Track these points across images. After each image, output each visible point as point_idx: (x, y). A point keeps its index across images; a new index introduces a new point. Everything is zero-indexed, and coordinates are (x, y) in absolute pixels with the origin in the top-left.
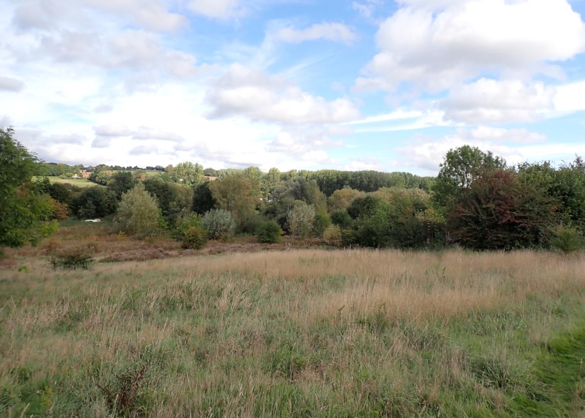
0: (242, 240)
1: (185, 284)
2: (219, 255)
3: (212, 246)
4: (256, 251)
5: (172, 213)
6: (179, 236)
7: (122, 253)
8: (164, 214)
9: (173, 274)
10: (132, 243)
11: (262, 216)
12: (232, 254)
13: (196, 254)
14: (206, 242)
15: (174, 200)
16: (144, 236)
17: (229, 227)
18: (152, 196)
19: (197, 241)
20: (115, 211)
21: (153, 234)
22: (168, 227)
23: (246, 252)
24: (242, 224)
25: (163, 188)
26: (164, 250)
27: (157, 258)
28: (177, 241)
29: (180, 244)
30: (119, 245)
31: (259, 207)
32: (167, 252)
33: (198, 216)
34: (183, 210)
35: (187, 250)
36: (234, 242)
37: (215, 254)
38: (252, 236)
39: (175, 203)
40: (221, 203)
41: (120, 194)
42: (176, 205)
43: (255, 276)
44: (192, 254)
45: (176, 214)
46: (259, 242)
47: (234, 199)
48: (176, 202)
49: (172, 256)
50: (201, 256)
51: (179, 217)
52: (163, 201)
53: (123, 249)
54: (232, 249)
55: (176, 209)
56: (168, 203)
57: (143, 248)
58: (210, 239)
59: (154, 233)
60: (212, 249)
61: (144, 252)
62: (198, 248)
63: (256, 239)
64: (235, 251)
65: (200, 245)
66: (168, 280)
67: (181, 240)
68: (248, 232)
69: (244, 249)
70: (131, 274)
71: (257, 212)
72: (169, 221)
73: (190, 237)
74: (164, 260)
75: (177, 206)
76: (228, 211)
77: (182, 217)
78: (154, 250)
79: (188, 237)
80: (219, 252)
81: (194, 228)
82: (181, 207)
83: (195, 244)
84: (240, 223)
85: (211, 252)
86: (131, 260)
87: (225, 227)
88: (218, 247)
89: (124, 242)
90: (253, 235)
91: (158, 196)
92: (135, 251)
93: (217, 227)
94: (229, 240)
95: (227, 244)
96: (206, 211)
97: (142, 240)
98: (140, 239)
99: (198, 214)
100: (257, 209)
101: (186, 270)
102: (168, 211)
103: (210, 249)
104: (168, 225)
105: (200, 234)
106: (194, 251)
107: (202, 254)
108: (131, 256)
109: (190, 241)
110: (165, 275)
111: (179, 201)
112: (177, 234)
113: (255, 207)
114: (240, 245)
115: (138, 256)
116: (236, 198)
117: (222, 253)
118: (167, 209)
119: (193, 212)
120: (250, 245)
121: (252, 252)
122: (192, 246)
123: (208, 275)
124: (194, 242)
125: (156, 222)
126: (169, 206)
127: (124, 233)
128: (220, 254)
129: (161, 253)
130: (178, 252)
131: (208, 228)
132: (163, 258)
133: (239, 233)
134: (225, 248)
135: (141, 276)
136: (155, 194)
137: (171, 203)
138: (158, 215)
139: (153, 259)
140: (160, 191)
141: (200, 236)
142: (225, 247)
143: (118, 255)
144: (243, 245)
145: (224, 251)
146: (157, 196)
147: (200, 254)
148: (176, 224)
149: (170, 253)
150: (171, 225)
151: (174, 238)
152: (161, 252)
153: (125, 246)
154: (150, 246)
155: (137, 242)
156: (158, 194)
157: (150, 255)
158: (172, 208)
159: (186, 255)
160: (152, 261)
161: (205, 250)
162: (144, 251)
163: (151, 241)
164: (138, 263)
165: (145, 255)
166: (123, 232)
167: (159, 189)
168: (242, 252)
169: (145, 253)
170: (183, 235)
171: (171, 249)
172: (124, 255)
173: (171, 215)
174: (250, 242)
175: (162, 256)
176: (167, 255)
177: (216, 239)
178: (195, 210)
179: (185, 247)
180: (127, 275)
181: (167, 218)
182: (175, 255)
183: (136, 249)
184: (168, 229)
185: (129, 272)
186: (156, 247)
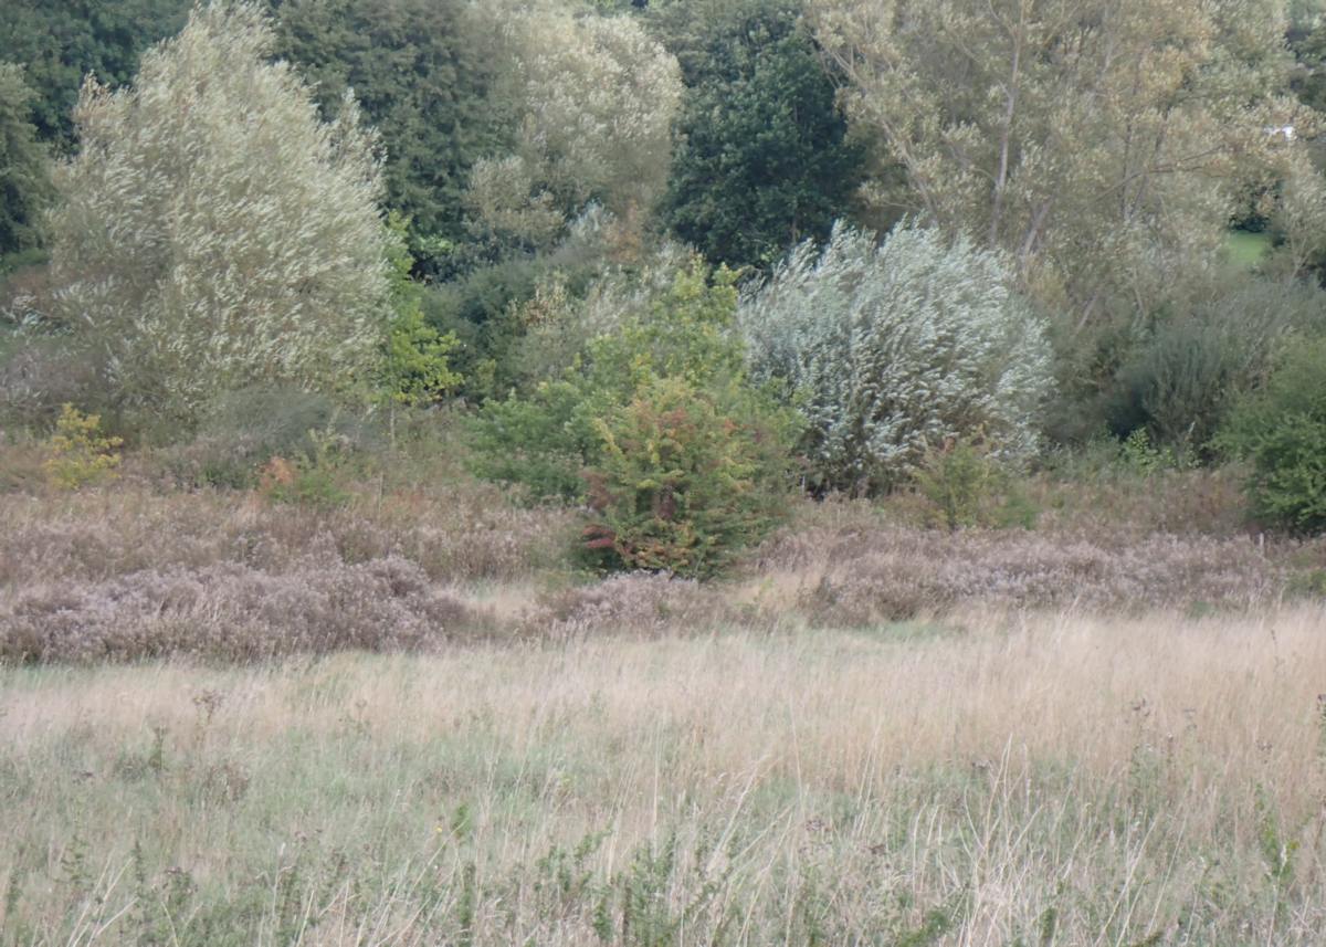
0: (1103, 502)
1: (611, 860)
2: (899, 628)
3: (835, 554)
4: (1229, 607)
5: (493, 256)
6: (559, 462)
7: (79, 591)
8: (422, 267)
9: (505, 784)
10: (158, 509)
11: (1291, 280)
12: (1008, 626)
13: (695, 622)
14: (779, 515)
15: (510, 145)
16: (263, 453)
17: (983, 378)
18: (326, 107)
19: (700, 504)
20: (18, 230)
21: (331, 436)
22: (450, 379)
23: (1137, 611)
24: (1106, 360)
25: (418, 38)
26: (422, 580)
27: (370, 642)
28: (529, 505)
29: (555, 526)
30: (56, 526)
31: (1264, 206)
32: (450, 592)
33: (710, 282)
34: (579, 229)
35: (621, 581)
36: (1028, 522)
37: (860, 623)
38: (1195, 476)
39: (514, 162)
40: (924, 166)
41: (59, 94)
42: (521, 188)
43: (1224, 825)
44: (663, 613)
45: (524, 266)
46: (1258, 521)
47: (1042, 135)
48: (529, 160)
49: (489, 631)
50: (739, 642)
51: (551, 292)
52: (417, 149)
53: (88, 560)
54: (1020, 583)
55: (521, 224)
56: (458, 168)
57: (248, 551)
58: (817, 492)
59: (340, 427)
60: (836, 579)
61: (260, 589)
62: (710, 565)
63: (1240, 499)
64: (1043, 599)
65: (727, 536)
66: (461, 826)
67: (569, 491)
68: (1158, 435)
69: (1124, 584)
70: (156, 763)
71: (1250, 251)
72: (467, 323)
73: (645, 465)
74: (423, 662)
75: (535, 192)
76: (982, 240)
77: (577, 290)
78: (339, 572)
79: (626, 466)
80: (900, 610)
81: (675, 387)
82: (569, 204)
83: (685, 532)
84: (1087, 352)
85: (823, 607)
86: (149, 649)
87: (953, 385)
88: (890, 559)
89: (96, 495)
90: (1207, 458)
91: (375, 108)
92: (187, 579)
93: (877, 375)
94: (985, 502)
95: (970, 538)
96: (785, 242)
97: (237, 483)
98: (224, 478)
99: (713, 261)
100: (1249, 225)
101: (615, 748)
102: (457, 234)
103: (813, 580)
104: (457, 362)
105: (734, 446)
106: (676, 591)
107: (747, 619)
108: (152, 621)
109: (644, 499)
110: (441, 783)
111: (554, 153)
112: (544, 438)
113: (1225, 207)
114: (1084, 551)
115: (214, 627)
116: (1060, 123)
117: (924, 619)
118: (451, 221)
119: (669, 252)
120: (1179, 551)
121: (1196, 611)
122: (657, 545)
123: (806, 800)
124: (675, 512)
125: (364, 339)
126: (467, 197)
127: (93, 421)
128: (909, 626)
129: (395, 604)
130: (543, 600)
131: (806, 385)
132: (412, 643)
133: (1077, 441)
134: (952, 571)
135: (241, 787)
136: (350, 94)
137: (483, 172)
138: (376, 278)
139: (334, 646)
140: (395, 56)
141: (732, 463)
142: (950, 567)
143: (50, 609)
144: (1118, 547)
145: (944, 598)
146: (365, 103)
147: (728, 617)
148: (526, 354)
149: (479, 599)
150: (486, 363)
151: (512, 476)
152: (399, 589)
153: (100, 528)
154: (303, 542)
155: (203, 502)
156: (374, 89)
157: (311, 617)
158: (488, 211)
159: (613, 622)
160: (331, 664)
161: (776, 587)
162: (260, 576)
163: (315, 500)
164: (213, 681)
165: (270, 614)
166: (85, 412)
167: (385, 41)
168: (1111, 605)
169: (269, 599)
170: (586, 446)
171: (484, 568)
172: (97, 603)
173: (478, 279)
174: (1176, 526)
175: (408, 622)
176: (451, 621)
177: (872, 492)
178: (686, 232)
179: (603, 557)
180: (129, 770)
181: (447, 296)
182: (512, 625)
183: (195, 562)
184: (459, 392)
185: (140, 744)
186: (354, 549)
